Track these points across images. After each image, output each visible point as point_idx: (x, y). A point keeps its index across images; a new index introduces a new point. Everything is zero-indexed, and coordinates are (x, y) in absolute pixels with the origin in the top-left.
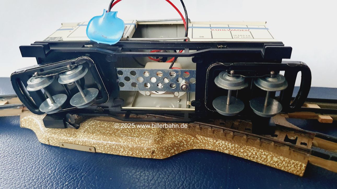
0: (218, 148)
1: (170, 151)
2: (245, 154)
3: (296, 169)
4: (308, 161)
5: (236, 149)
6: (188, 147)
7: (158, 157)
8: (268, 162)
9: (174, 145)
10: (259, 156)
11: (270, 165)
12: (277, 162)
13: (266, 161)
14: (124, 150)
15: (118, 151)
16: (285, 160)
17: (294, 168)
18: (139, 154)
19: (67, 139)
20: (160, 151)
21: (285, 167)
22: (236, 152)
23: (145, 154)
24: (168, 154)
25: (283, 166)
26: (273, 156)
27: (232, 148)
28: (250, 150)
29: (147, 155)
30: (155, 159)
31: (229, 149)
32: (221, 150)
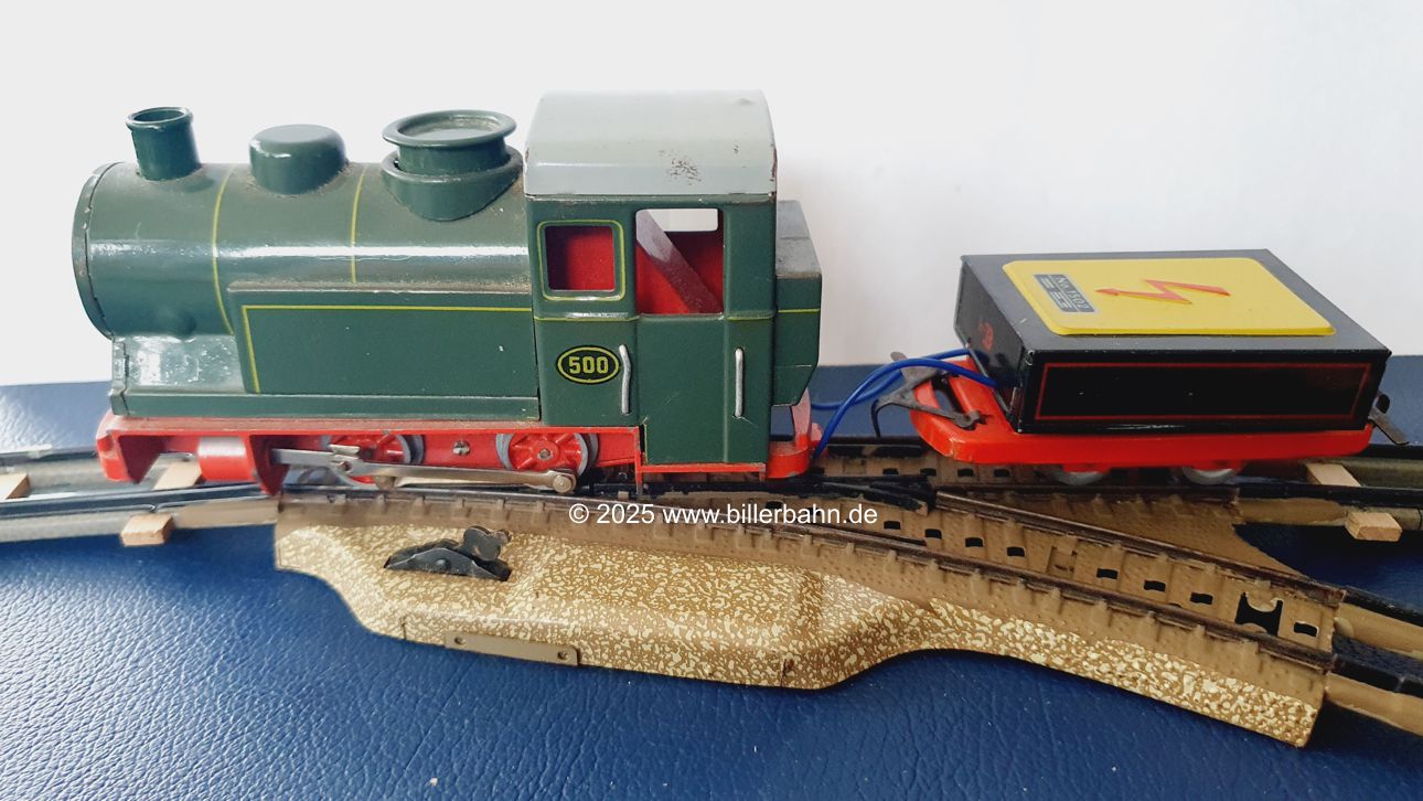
0: (1007, 645)
1: (842, 662)
2: (1105, 668)
3: (1283, 723)
4: (1325, 695)
5: (1073, 651)
6: (901, 643)
7: (804, 681)
8: (1184, 695)
9: (855, 639)
10: (1153, 676)
11: (1191, 707)
12: (1216, 696)
13: (1180, 693)
14: (684, 658)
15: (662, 663)
16: (1245, 690)
17: (1276, 719)
18: (738, 675)
19: (477, 622)
20: (813, 662)
21: (1242, 715)
22: (1073, 661)
23: (757, 672)
24: (837, 671)
25: (1236, 709)
26: (1201, 676)
27: (1059, 645)
28: (1122, 653)
29: (768, 677)
30: (792, 689)
31: (1047, 651)
32: (1020, 653)
